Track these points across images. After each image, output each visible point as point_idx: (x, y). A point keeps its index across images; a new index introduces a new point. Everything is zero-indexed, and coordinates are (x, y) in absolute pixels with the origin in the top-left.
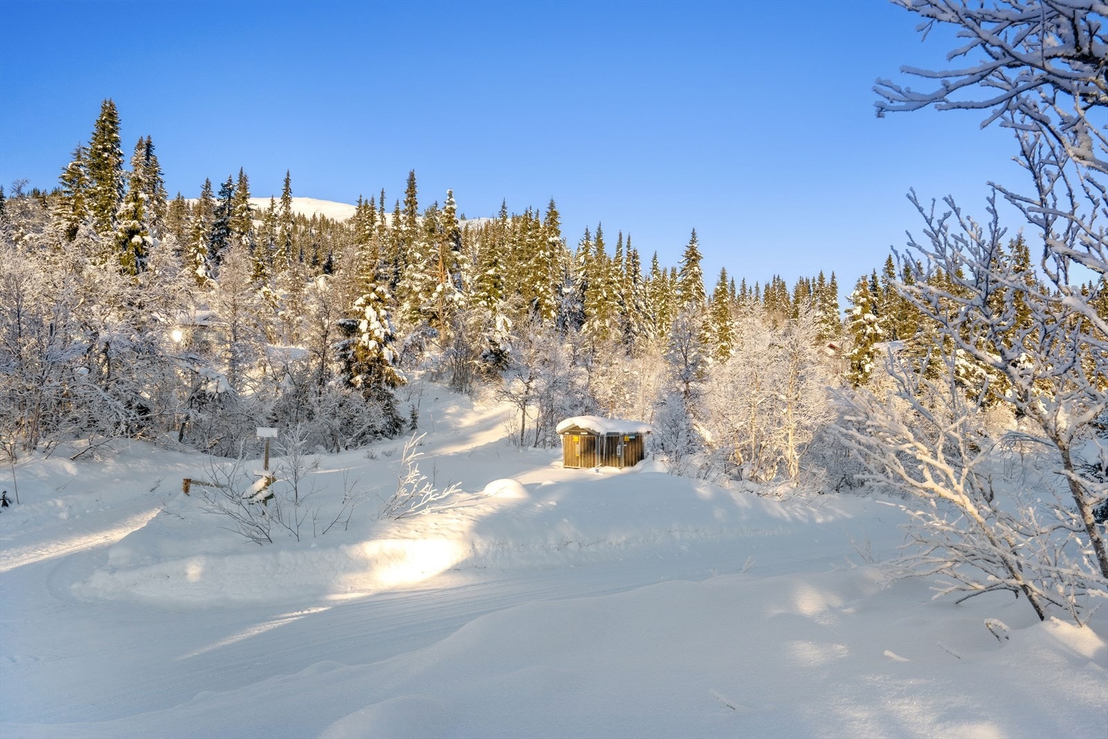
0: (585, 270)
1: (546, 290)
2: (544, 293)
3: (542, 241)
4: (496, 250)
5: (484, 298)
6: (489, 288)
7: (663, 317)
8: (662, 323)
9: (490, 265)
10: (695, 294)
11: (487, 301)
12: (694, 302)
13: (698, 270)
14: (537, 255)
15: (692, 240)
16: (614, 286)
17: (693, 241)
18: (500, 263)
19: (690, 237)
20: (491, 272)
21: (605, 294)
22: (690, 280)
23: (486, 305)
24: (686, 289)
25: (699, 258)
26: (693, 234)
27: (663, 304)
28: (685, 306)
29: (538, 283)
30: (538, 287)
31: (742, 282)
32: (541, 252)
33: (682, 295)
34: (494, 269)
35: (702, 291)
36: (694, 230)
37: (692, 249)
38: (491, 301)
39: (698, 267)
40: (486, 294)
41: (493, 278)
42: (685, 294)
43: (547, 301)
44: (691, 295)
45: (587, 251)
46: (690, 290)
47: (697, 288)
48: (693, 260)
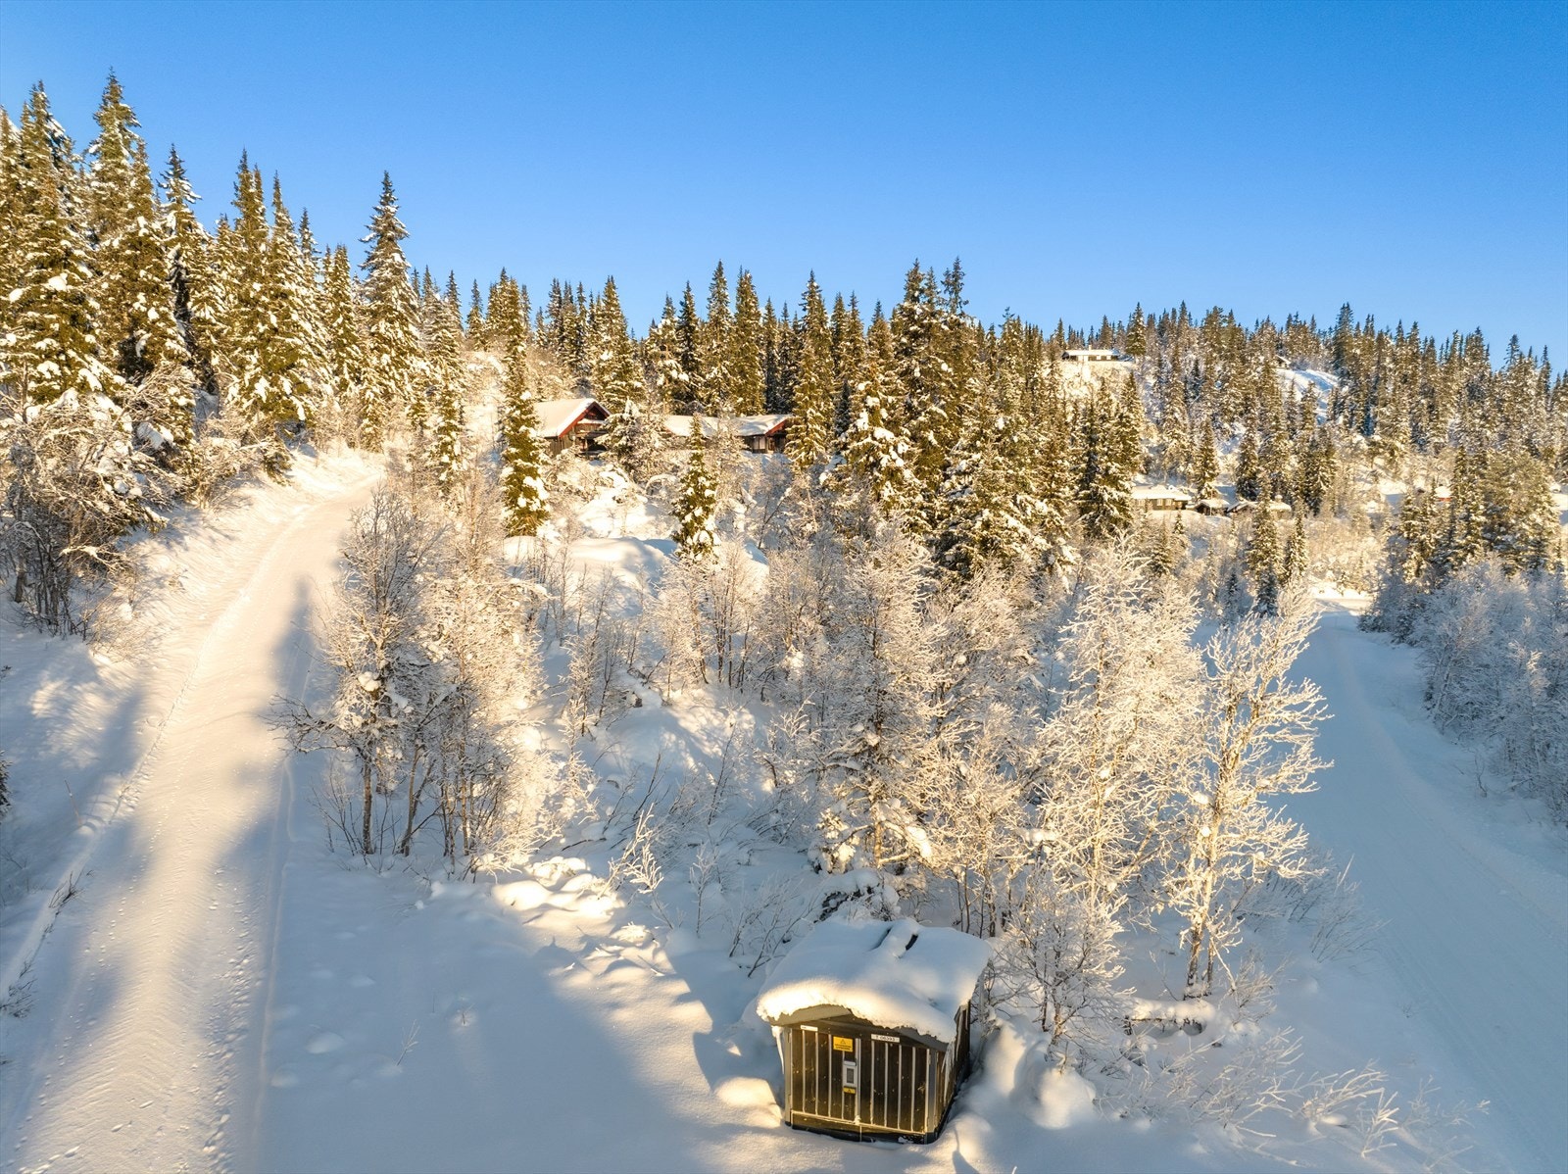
0: (179, 246)
1: (164, 317)
2: (161, 325)
3: (138, 193)
4: (59, 221)
5: (48, 355)
6: (56, 327)
7: (342, 351)
8: (341, 363)
9: (52, 264)
10: (399, 309)
11: (58, 362)
12: (397, 324)
13: (401, 261)
14: (130, 228)
15: (385, 198)
16: (291, 303)
17: (387, 200)
18: (79, 260)
19: (380, 190)
20: (58, 283)
21: (274, 320)
22: (387, 280)
23: (59, 373)
24: (381, 298)
25: (401, 235)
26: (387, 185)
27: (339, 326)
28: (382, 331)
29: (141, 296)
30: (143, 309)
31: (449, 280)
32: (142, 220)
33: (373, 308)
34: (64, 276)
35: (412, 303)
36: (387, 176)
37: (387, 216)
38: (69, 363)
39: (398, 251)
40: (56, 344)
41: (66, 300)
42: (379, 307)
43: (169, 344)
44: (391, 310)
45: (179, 202)
46: (390, 300)
47: (402, 297)
48: (391, 239)
